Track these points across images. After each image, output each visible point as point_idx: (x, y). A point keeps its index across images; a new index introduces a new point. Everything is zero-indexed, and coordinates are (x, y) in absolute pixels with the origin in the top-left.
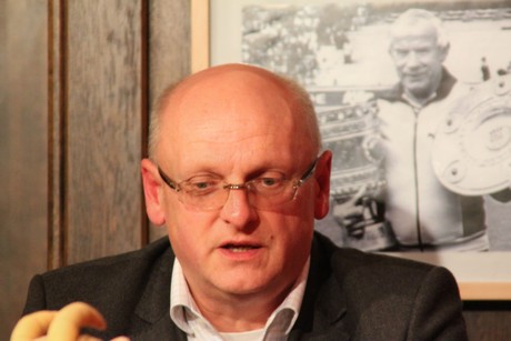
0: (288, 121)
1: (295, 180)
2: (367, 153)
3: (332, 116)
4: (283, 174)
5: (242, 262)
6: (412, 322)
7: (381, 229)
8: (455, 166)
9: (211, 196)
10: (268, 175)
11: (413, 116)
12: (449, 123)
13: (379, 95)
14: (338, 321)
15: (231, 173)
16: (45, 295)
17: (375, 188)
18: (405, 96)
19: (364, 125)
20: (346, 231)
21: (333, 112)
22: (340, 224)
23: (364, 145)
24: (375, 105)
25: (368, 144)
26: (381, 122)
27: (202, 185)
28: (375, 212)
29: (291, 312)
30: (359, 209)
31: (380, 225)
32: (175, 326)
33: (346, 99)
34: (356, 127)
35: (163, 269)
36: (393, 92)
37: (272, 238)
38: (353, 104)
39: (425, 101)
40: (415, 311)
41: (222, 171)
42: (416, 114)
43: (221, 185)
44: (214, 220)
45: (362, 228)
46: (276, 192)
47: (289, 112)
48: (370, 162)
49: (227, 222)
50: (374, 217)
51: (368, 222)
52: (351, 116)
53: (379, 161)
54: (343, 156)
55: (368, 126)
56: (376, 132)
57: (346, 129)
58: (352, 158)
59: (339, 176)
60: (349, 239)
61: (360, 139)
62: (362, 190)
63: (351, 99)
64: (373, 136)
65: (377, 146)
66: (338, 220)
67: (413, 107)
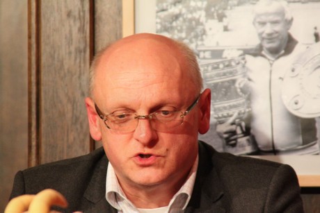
0: (177, 72)
1: (183, 111)
2: (239, 90)
3: (215, 66)
4: (175, 108)
6: (267, 201)
7: (248, 140)
8: (297, 98)
9: (127, 123)
10: (165, 109)
11: (269, 66)
12: (293, 70)
13: (247, 52)
14: (218, 200)
15: (139, 108)
17: (244, 113)
18: (263, 53)
19: (236, 71)
20: (225, 141)
21: (216, 63)
22: (221, 137)
23: (237, 85)
24: (244, 59)
25: (239, 84)
26: (248, 70)
27: (121, 116)
28: (244, 129)
29: (186, 195)
30: (233, 127)
31: (247, 137)
33: (225, 54)
34: (231, 73)
36: (256, 50)
37: (167, 150)
38: (229, 58)
39: (277, 56)
40: (269, 194)
42: (271, 65)
43: (133, 116)
45: (235, 139)
46: (170, 119)
47: (178, 66)
48: (241, 96)
50: (243, 133)
51: (239, 136)
52: (228, 66)
53: (247, 96)
54: (223, 92)
55: (239, 73)
56: (244, 76)
57: (224, 74)
58: (229, 94)
59: (220, 106)
60: (227, 147)
61: (234, 81)
62: (235, 115)
63: (228, 55)
64: (242, 79)
65: (245, 85)
66: (220, 135)
67: (269, 60)
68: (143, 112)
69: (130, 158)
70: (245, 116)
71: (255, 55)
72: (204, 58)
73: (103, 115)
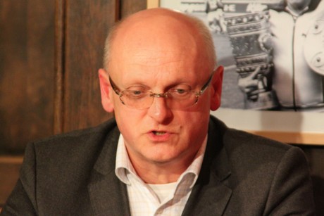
0: (194, 51)
1: (198, 90)
2: (262, 45)
3: (239, 19)
4: (189, 87)
5: (162, 142)
7: (269, 96)
8: (319, 56)
9: (142, 99)
10: (180, 87)
11: (292, 21)
12: (316, 27)
13: (270, 7)
15: (155, 86)
16: (35, 156)
17: (266, 68)
18: (287, 8)
19: (260, 26)
20: (246, 96)
21: (240, 17)
22: (243, 91)
23: (260, 40)
24: (267, 14)
25: (263, 39)
26: (271, 25)
27: (137, 93)
28: (266, 84)
29: (193, 175)
30: (255, 82)
31: (269, 93)
32: (118, 180)
33: (249, 8)
34: (254, 27)
35: (113, 139)
36: (280, 5)
37: (181, 127)
38: (253, 12)
39: (301, 12)
41: (149, 84)
42: (295, 21)
43: (148, 93)
44: (145, 114)
45: (257, 94)
46: (185, 97)
47: (195, 45)
48: (263, 51)
49: (152, 117)
50: (265, 88)
51: (261, 91)
52: (251, 20)
53: (269, 51)
54: (246, 47)
55: (263, 27)
56: (268, 31)
57: (248, 28)
58: (252, 48)
59: (242, 60)
60: (248, 101)
61: (257, 36)
62: (258, 70)
63: (252, 9)
64: (266, 34)
65: (268, 41)
66: (241, 89)
67: (293, 16)
68: (158, 90)
69: (143, 134)
70: (267, 71)
71: (279, 10)
72: (228, 11)
73: (119, 90)
